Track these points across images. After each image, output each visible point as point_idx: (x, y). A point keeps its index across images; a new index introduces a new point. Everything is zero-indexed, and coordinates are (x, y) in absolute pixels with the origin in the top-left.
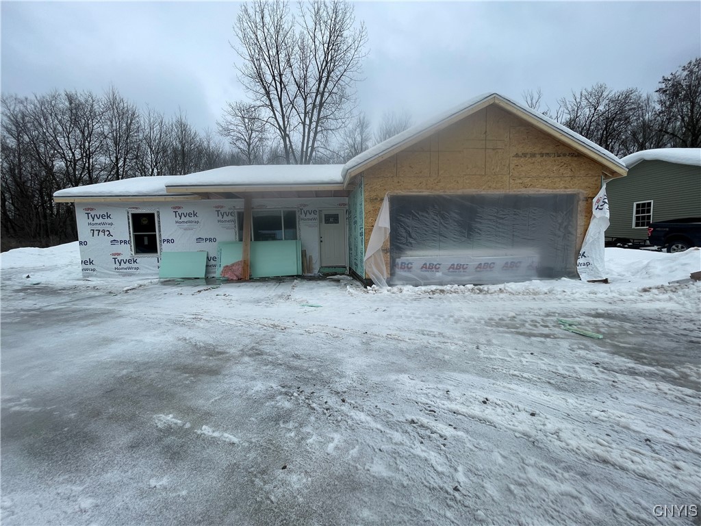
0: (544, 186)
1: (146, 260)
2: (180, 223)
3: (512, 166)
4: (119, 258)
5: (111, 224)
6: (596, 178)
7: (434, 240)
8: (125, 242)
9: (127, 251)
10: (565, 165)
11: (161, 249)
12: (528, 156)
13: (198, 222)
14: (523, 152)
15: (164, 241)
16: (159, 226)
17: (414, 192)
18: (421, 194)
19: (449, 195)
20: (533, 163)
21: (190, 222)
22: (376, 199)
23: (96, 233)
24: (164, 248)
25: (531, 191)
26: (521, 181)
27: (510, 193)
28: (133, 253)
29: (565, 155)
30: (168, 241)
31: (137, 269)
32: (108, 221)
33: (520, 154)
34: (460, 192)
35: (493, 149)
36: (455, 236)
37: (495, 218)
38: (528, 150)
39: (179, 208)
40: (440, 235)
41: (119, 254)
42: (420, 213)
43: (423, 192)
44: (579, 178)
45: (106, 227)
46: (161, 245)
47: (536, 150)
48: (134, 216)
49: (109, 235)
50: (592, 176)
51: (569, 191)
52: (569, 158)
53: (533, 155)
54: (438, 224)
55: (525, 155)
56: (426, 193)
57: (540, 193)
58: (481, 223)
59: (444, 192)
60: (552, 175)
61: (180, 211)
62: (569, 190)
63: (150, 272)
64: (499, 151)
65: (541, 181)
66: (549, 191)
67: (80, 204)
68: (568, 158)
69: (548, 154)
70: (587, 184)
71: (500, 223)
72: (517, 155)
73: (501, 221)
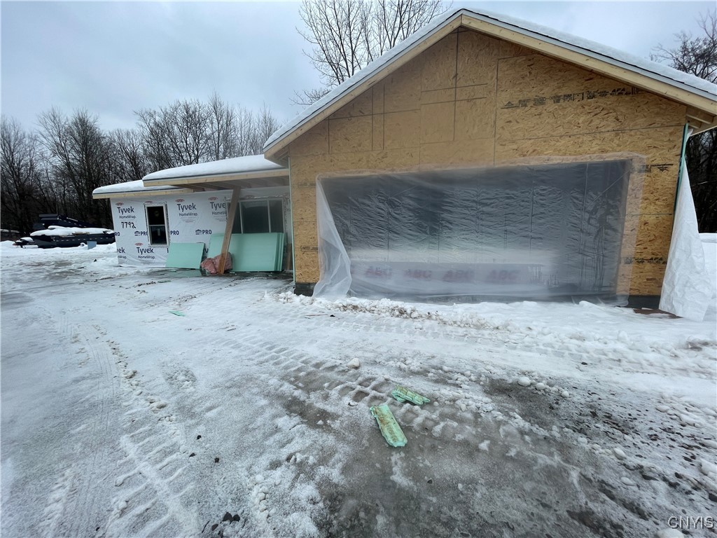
0: (557, 151)
1: (159, 250)
2: (183, 215)
3: (500, 123)
4: (141, 247)
5: (134, 217)
6: (672, 129)
7: (380, 237)
8: (144, 233)
9: (146, 240)
10: (605, 112)
11: (169, 240)
12: (531, 104)
13: (196, 214)
14: (521, 98)
15: (172, 232)
16: (167, 219)
17: (352, 173)
18: (361, 175)
19: (397, 175)
20: (540, 114)
21: (190, 214)
22: (305, 184)
23: (125, 224)
24: (172, 239)
25: (534, 162)
26: (515, 147)
27: (497, 166)
28: (149, 243)
29: (604, 94)
30: (174, 232)
31: (153, 258)
32: (132, 214)
33: (515, 102)
34: (414, 170)
35: (468, 101)
36: (410, 232)
37: (474, 204)
38: (532, 93)
39: (182, 201)
40: (390, 230)
41: (141, 244)
42: (360, 200)
43: (363, 172)
44: (632, 133)
45: (130, 220)
46: (169, 236)
47: (547, 91)
48: (149, 208)
49: (134, 227)
50: (663, 126)
51: (610, 157)
52: (614, 98)
53: (540, 101)
54: (385, 214)
55: (523, 103)
56: (367, 173)
57: (550, 163)
58: (451, 212)
59: (393, 170)
60: (576, 130)
61: (182, 204)
62: (608, 154)
63: (163, 261)
64: (478, 101)
65: (552, 143)
66: (569, 159)
67: (113, 199)
68: (610, 100)
69: (569, 96)
70: (649, 141)
71: (483, 213)
72: (509, 105)
73: (485, 209)
